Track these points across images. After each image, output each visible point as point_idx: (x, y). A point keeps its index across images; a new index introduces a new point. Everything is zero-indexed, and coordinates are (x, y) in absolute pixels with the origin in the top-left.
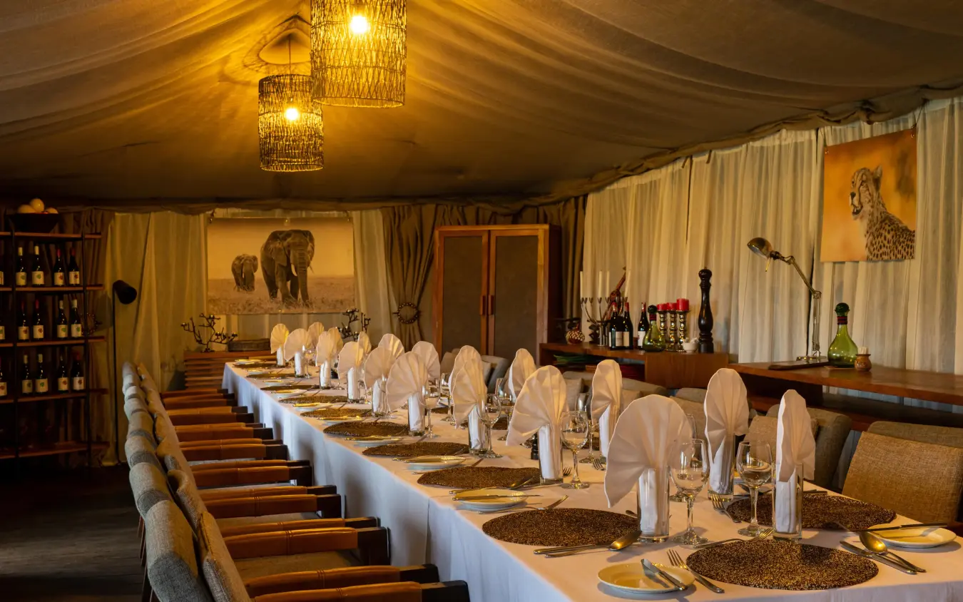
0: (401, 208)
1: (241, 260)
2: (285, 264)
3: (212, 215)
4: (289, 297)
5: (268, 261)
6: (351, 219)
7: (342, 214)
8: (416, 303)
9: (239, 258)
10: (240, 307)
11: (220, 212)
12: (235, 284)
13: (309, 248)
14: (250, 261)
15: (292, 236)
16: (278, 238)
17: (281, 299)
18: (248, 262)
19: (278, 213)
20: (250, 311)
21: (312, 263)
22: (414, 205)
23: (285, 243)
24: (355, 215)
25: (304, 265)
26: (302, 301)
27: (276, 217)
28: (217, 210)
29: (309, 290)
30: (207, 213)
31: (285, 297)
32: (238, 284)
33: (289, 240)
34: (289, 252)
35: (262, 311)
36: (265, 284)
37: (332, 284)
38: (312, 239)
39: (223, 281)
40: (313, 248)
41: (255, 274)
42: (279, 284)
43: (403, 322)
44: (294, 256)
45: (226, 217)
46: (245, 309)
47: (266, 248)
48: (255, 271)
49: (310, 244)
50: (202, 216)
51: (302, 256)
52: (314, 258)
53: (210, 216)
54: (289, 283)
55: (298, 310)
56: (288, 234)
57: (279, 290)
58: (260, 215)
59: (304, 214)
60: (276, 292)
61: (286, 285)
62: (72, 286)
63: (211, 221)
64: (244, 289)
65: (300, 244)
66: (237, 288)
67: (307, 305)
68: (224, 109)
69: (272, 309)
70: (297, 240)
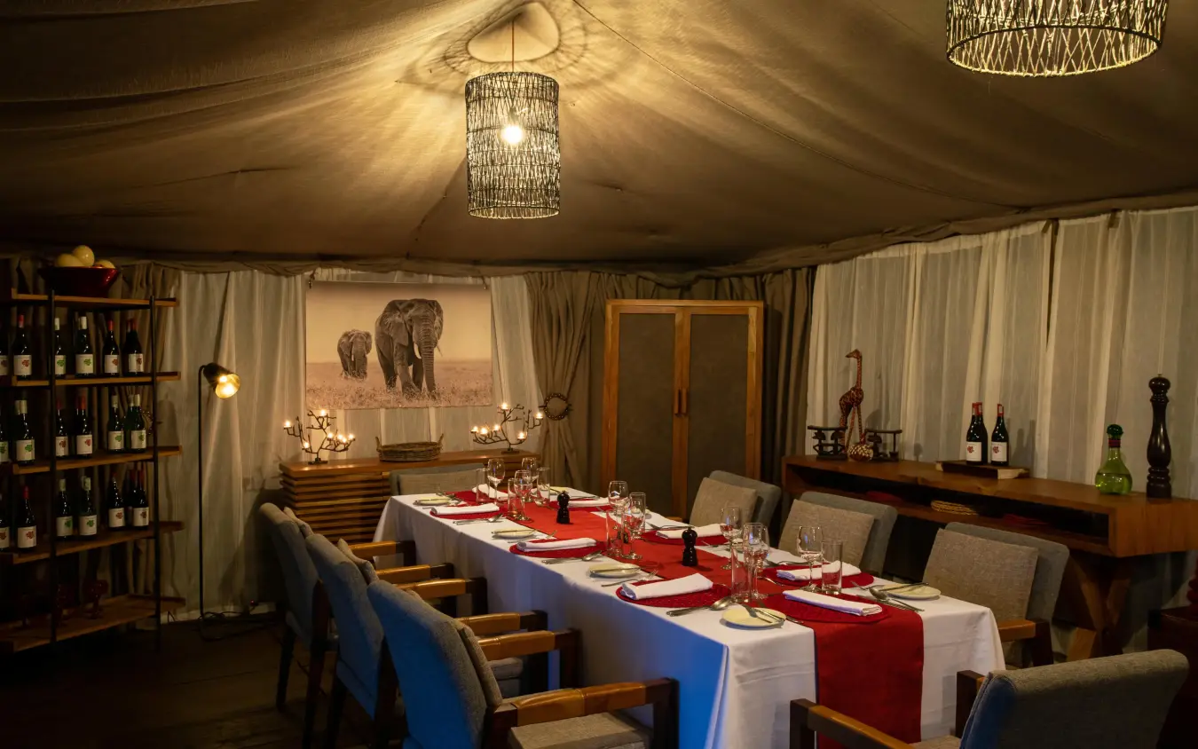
0: (549, 274)
1: (350, 338)
2: (406, 343)
3: (312, 276)
4: (411, 387)
5: (385, 340)
6: (488, 287)
7: (479, 281)
8: (565, 394)
9: (346, 335)
10: (348, 399)
11: (323, 274)
12: (342, 369)
13: (437, 323)
14: (362, 338)
15: (416, 306)
16: (398, 309)
17: (401, 389)
18: (359, 340)
19: (397, 277)
20: (361, 404)
21: (440, 342)
22: (564, 271)
23: (407, 316)
24: (493, 282)
25: (430, 344)
26: (427, 392)
27: (395, 281)
28: (319, 270)
29: (436, 378)
30: (306, 273)
31: (406, 385)
32: (346, 369)
33: (411, 312)
34: (411, 327)
35: (376, 404)
36: (381, 370)
37: (464, 369)
38: (440, 312)
39: (325, 365)
40: (441, 323)
41: (368, 356)
42: (399, 369)
43: (551, 418)
44: (418, 333)
45: (330, 280)
46: (354, 401)
47: (382, 321)
48: (368, 351)
49: (437, 318)
50: (299, 277)
51: (428, 333)
52: (442, 336)
53: (309, 278)
54: (411, 367)
55: (422, 403)
56: (410, 305)
57: (398, 377)
58: (375, 278)
59: (431, 279)
60: (395, 380)
61: (406, 371)
62: (133, 375)
63: (311, 283)
64: (354, 375)
65: (425, 318)
66: (344, 375)
67: (434, 397)
68: (390, 125)
69: (389, 402)
70: (421, 312)
